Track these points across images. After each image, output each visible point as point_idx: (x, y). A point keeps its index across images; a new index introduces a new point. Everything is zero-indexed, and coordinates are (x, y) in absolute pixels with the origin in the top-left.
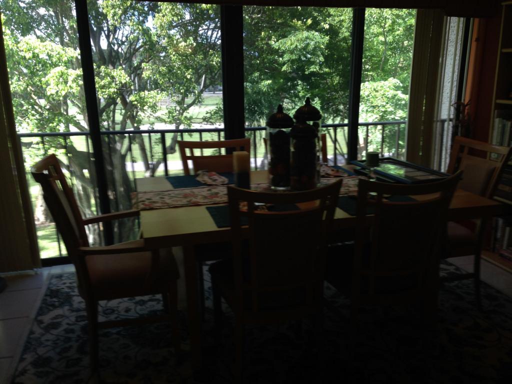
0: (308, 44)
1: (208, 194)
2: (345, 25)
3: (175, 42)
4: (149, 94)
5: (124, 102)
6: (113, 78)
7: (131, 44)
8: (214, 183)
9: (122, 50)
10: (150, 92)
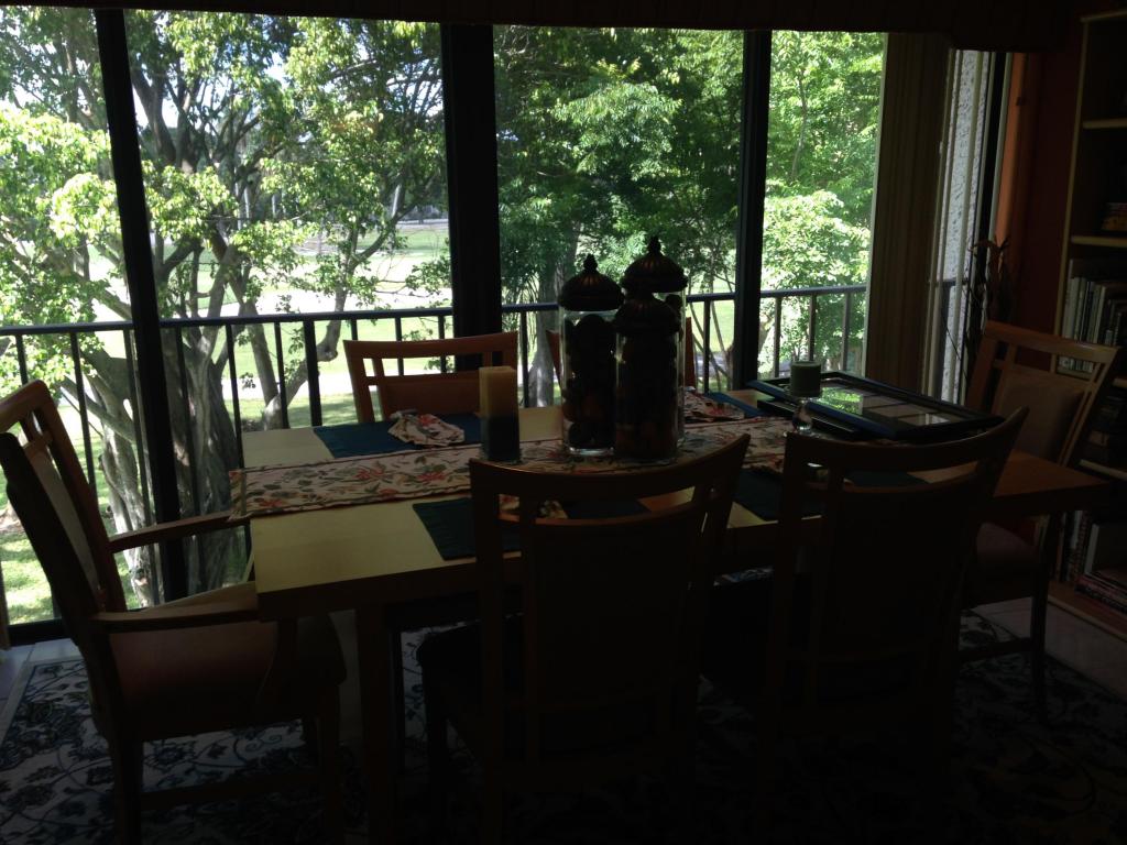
0: (635, 112)
1: (416, 470)
2: (716, 70)
3: (336, 111)
4: (275, 227)
5: (220, 248)
6: (193, 192)
7: (232, 116)
8: (431, 442)
9: (212, 128)
10: (277, 225)
